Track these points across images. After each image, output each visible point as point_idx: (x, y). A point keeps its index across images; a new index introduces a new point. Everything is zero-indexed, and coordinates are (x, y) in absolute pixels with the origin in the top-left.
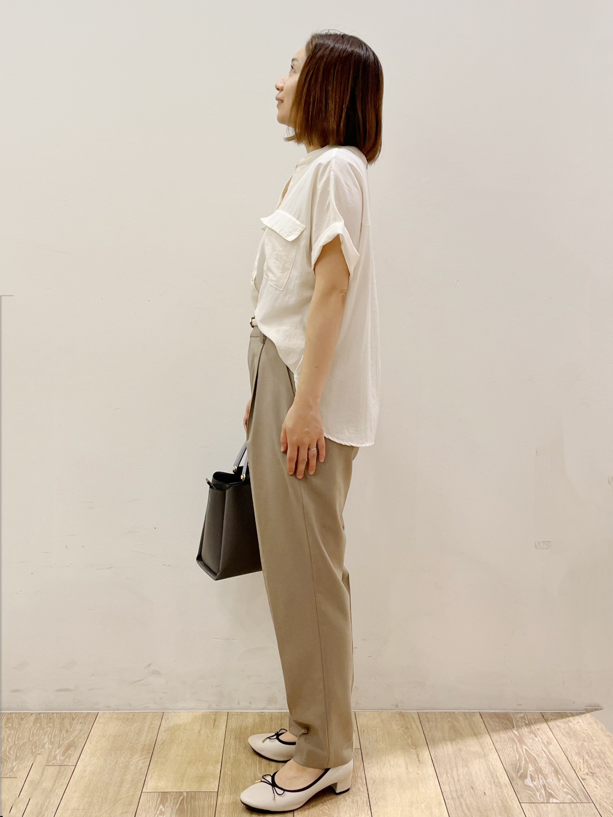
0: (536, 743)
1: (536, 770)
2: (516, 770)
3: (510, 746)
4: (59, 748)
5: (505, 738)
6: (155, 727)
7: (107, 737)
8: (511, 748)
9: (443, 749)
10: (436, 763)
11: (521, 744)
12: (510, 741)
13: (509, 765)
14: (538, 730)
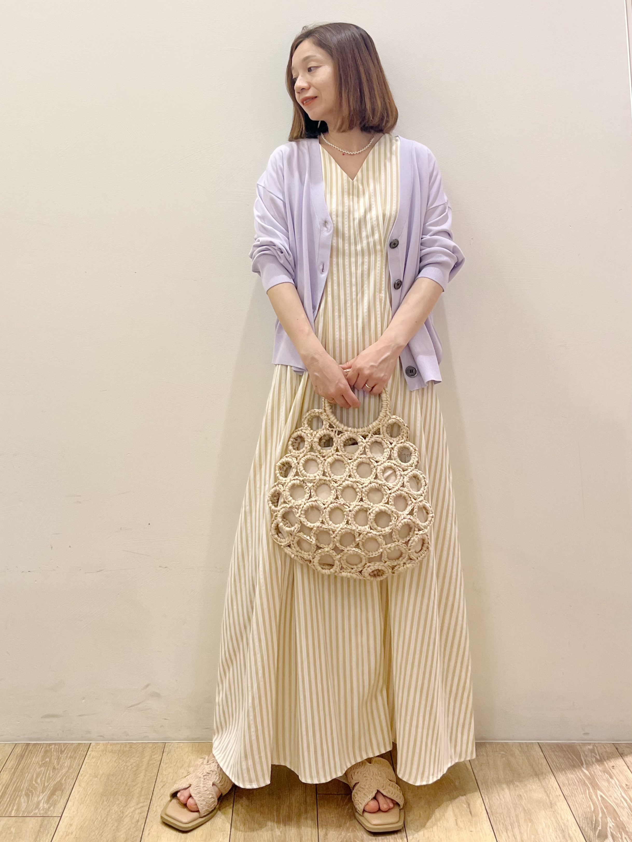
0: (613, 788)
1: (617, 826)
2: (592, 827)
3: (581, 792)
4: (43, 792)
5: (574, 779)
6: (155, 763)
7: (99, 777)
8: (582, 794)
9: (499, 795)
10: (492, 816)
11: (594, 788)
12: (580, 783)
13: (582, 819)
14: (613, 768)
